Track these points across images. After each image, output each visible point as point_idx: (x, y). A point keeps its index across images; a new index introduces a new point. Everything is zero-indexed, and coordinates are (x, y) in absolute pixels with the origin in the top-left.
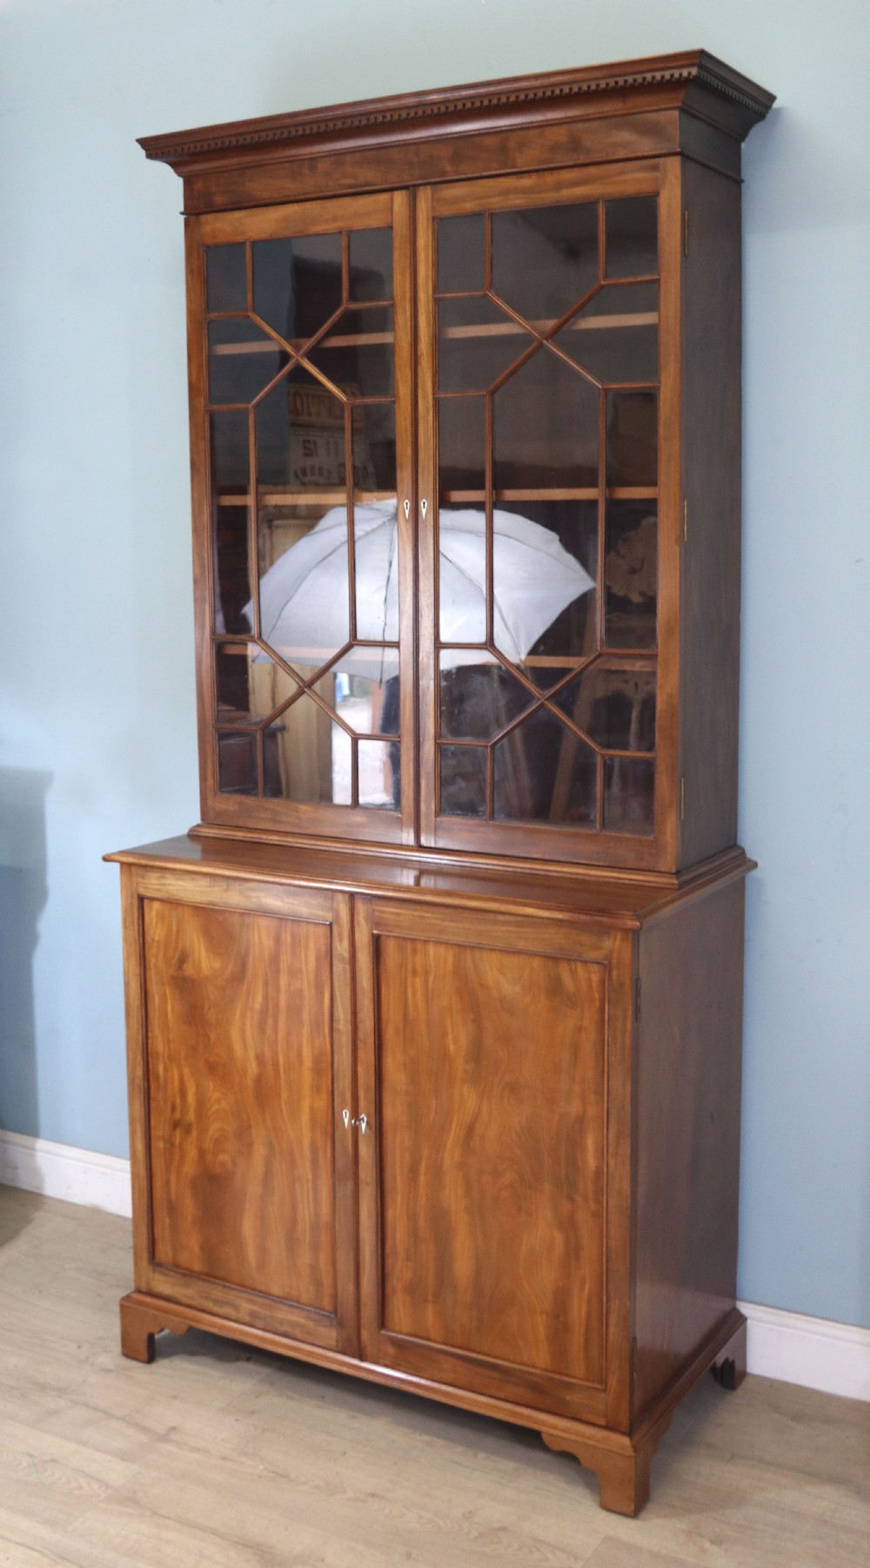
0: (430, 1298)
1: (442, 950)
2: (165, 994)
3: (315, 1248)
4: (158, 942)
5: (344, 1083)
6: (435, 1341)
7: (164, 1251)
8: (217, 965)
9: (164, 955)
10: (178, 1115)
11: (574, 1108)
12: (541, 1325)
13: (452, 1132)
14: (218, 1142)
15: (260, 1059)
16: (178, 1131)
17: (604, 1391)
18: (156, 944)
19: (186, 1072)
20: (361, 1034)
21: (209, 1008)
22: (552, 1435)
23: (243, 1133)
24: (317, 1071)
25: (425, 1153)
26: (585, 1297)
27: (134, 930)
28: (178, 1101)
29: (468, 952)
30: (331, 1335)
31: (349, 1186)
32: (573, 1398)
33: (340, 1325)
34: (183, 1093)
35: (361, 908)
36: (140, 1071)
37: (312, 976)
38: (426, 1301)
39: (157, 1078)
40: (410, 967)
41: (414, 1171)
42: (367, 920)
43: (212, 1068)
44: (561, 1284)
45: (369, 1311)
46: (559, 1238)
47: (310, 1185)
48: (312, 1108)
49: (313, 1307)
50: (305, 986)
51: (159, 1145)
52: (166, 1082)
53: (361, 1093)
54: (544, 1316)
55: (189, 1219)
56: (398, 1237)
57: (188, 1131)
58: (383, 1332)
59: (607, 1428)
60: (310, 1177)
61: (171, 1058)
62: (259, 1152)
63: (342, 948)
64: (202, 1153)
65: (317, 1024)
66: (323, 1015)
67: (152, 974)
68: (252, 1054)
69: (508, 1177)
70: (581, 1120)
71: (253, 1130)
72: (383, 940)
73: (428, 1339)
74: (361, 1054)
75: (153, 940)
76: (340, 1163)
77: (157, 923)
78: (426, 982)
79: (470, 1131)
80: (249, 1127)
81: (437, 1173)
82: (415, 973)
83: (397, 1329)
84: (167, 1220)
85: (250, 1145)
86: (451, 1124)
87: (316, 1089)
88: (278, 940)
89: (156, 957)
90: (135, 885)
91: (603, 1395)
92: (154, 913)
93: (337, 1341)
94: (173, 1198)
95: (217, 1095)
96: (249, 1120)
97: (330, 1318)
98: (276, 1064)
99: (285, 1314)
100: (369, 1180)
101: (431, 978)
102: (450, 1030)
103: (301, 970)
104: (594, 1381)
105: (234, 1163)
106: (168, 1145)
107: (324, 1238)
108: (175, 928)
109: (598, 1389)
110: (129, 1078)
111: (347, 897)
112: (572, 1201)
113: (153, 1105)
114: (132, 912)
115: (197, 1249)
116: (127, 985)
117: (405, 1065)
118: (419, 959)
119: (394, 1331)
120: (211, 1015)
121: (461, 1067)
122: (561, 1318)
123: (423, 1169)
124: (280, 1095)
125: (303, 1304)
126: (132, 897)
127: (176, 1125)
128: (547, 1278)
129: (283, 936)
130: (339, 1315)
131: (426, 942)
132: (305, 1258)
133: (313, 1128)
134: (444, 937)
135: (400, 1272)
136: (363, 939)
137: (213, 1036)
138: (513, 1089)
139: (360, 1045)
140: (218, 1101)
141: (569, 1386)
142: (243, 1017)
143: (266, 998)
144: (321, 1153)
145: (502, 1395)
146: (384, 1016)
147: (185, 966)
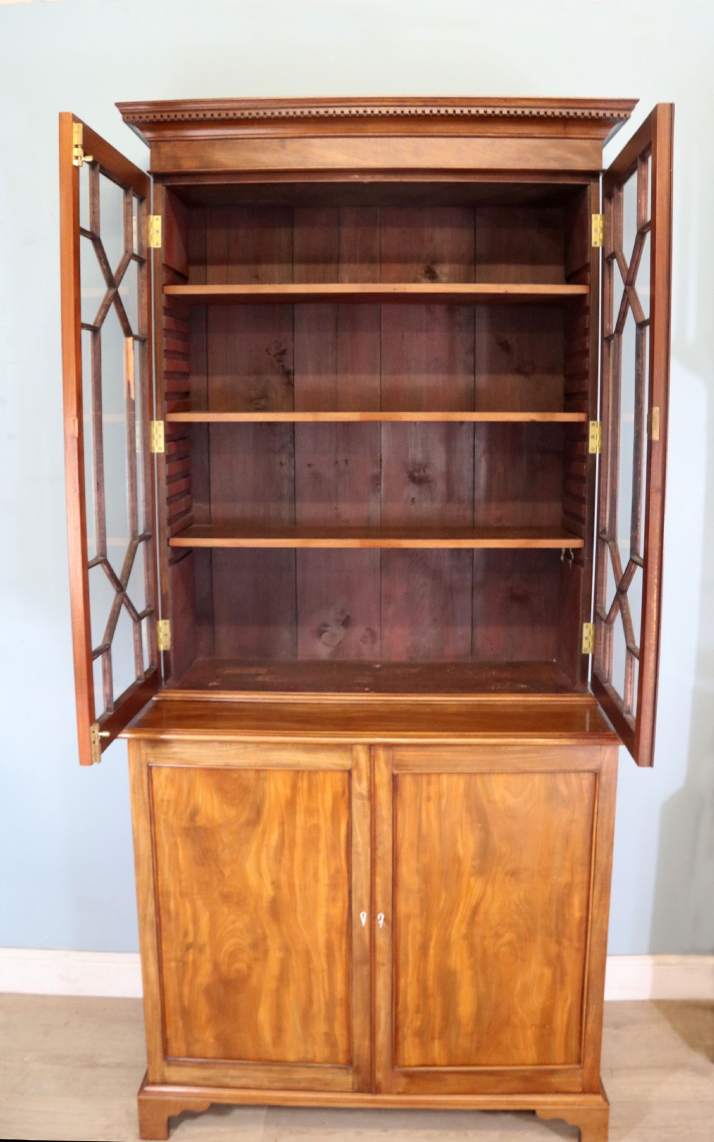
0: (437, 1036)
1: (454, 778)
2: (176, 844)
3: (330, 1020)
4: (168, 801)
5: (361, 892)
6: (441, 1066)
7: (177, 1046)
8: (232, 812)
9: (175, 811)
10: (190, 939)
11: (564, 879)
12: (530, 1034)
13: (459, 914)
14: (233, 956)
15: (276, 884)
16: (191, 951)
17: (582, 1068)
18: (165, 803)
19: (199, 903)
20: (379, 853)
21: (223, 850)
22: (543, 1110)
23: (259, 946)
24: (333, 886)
25: (435, 932)
26: (567, 1008)
27: (143, 794)
28: (191, 928)
29: (478, 779)
30: (347, 1079)
31: (366, 969)
32: (555, 1080)
33: (357, 1071)
34: (196, 921)
35: (382, 754)
36: (151, 910)
37: (328, 813)
38: (433, 1039)
39: (169, 912)
40: (424, 795)
41: (424, 948)
42: (387, 764)
43: (226, 897)
44: (548, 1003)
45: (383, 1057)
46: (548, 972)
47: (326, 973)
48: (328, 915)
49: (330, 1063)
50: (322, 821)
51: (171, 966)
52: (177, 914)
53: (379, 898)
54: (533, 1028)
55: (204, 1018)
56: (409, 997)
57: (201, 950)
58: (397, 1069)
59: (584, 1092)
60: (325, 967)
61: (182, 894)
62: (275, 956)
63: (361, 787)
64: (216, 965)
65: (333, 849)
66: (339, 842)
67: (161, 828)
68: (267, 881)
69: (508, 936)
70: (569, 887)
71: (269, 940)
72: (400, 778)
73: (435, 1065)
74: (379, 868)
75: (162, 800)
76: (357, 952)
77: (166, 785)
78: (439, 804)
79: (475, 911)
80: (265, 938)
81: (446, 945)
82: (429, 799)
83: (407, 1063)
84: (180, 1023)
85: (266, 952)
86: (458, 907)
87: (333, 900)
88: (294, 788)
89: (166, 814)
90: (144, 757)
91: (581, 1071)
92: (162, 778)
93: (353, 1084)
94: (186, 1003)
95: (232, 918)
96: (264, 933)
97: (346, 1069)
98: (291, 886)
99: (303, 1075)
100: (385, 961)
101: (444, 801)
102: (459, 837)
103: (318, 810)
104: (571, 1064)
105: (249, 968)
106: (181, 964)
107: (339, 1012)
108: (185, 788)
109: (577, 1069)
110: (139, 916)
111: (366, 748)
112: (559, 943)
113: (164, 934)
114: (141, 779)
115: (211, 1040)
116: (136, 841)
117: (418, 871)
118: (433, 789)
119: (404, 1066)
120: (225, 855)
121: (468, 864)
122: (547, 1027)
123: (432, 943)
124: (296, 909)
125: (318, 1063)
126: (141, 766)
127: (188, 947)
128: (536, 1001)
129: (300, 784)
130: (355, 1064)
131: (439, 774)
132: (320, 1027)
133: (328, 931)
134: (459, 769)
135: (411, 1022)
136: (383, 777)
137: (227, 872)
138: (514, 874)
139: (379, 862)
140: (233, 922)
141: (552, 1072)
142: (258, 853)
143: (282, 836)
144: (336, 948)
145: (499, 1090)
146: (400, 835)
147: (197, 818)
